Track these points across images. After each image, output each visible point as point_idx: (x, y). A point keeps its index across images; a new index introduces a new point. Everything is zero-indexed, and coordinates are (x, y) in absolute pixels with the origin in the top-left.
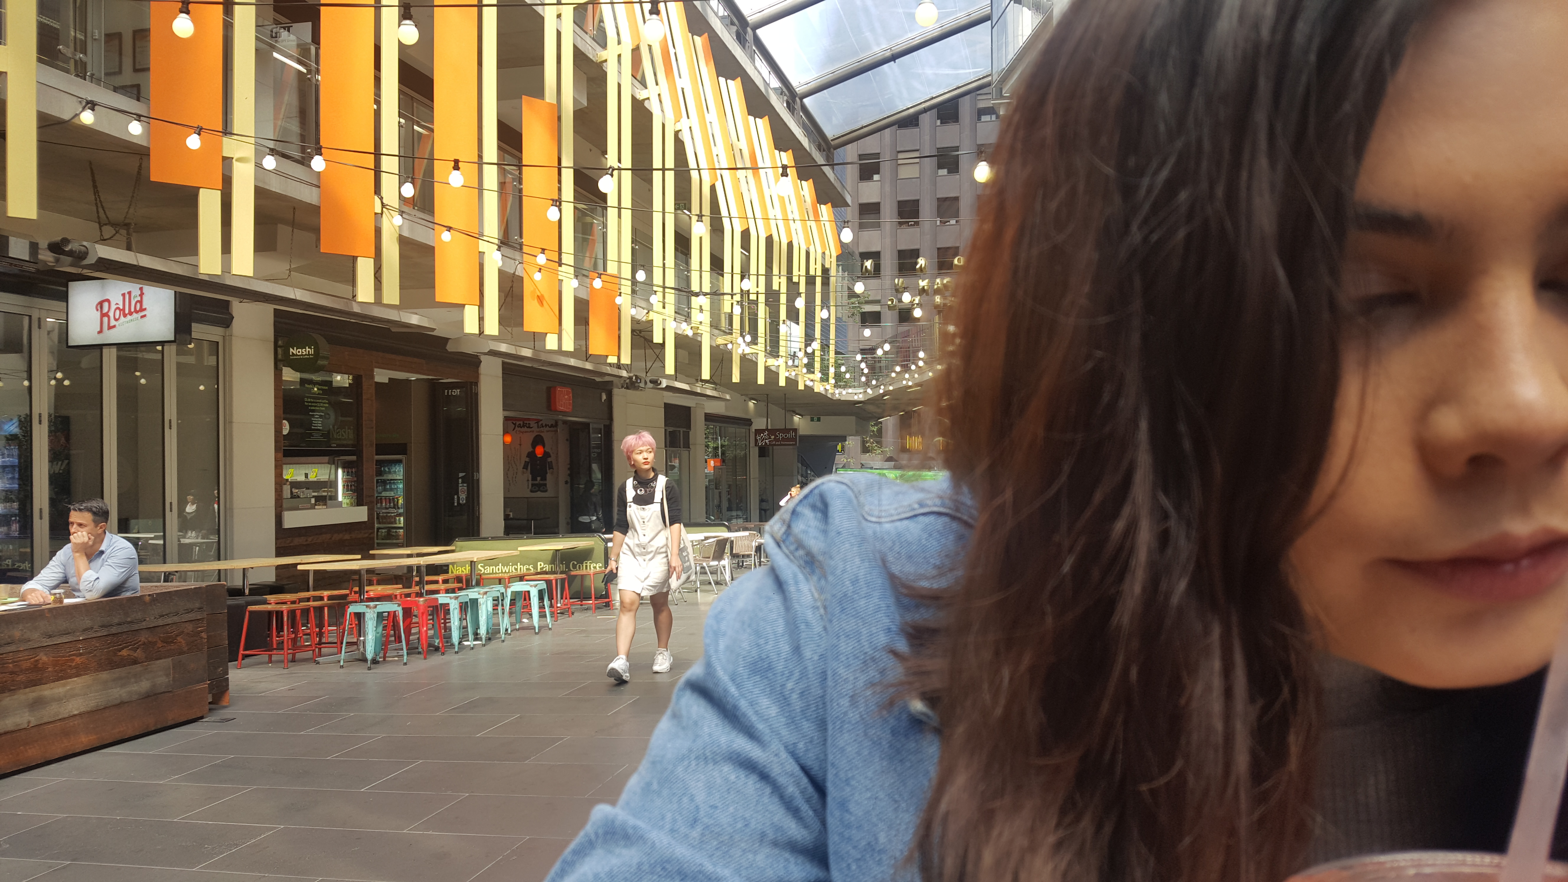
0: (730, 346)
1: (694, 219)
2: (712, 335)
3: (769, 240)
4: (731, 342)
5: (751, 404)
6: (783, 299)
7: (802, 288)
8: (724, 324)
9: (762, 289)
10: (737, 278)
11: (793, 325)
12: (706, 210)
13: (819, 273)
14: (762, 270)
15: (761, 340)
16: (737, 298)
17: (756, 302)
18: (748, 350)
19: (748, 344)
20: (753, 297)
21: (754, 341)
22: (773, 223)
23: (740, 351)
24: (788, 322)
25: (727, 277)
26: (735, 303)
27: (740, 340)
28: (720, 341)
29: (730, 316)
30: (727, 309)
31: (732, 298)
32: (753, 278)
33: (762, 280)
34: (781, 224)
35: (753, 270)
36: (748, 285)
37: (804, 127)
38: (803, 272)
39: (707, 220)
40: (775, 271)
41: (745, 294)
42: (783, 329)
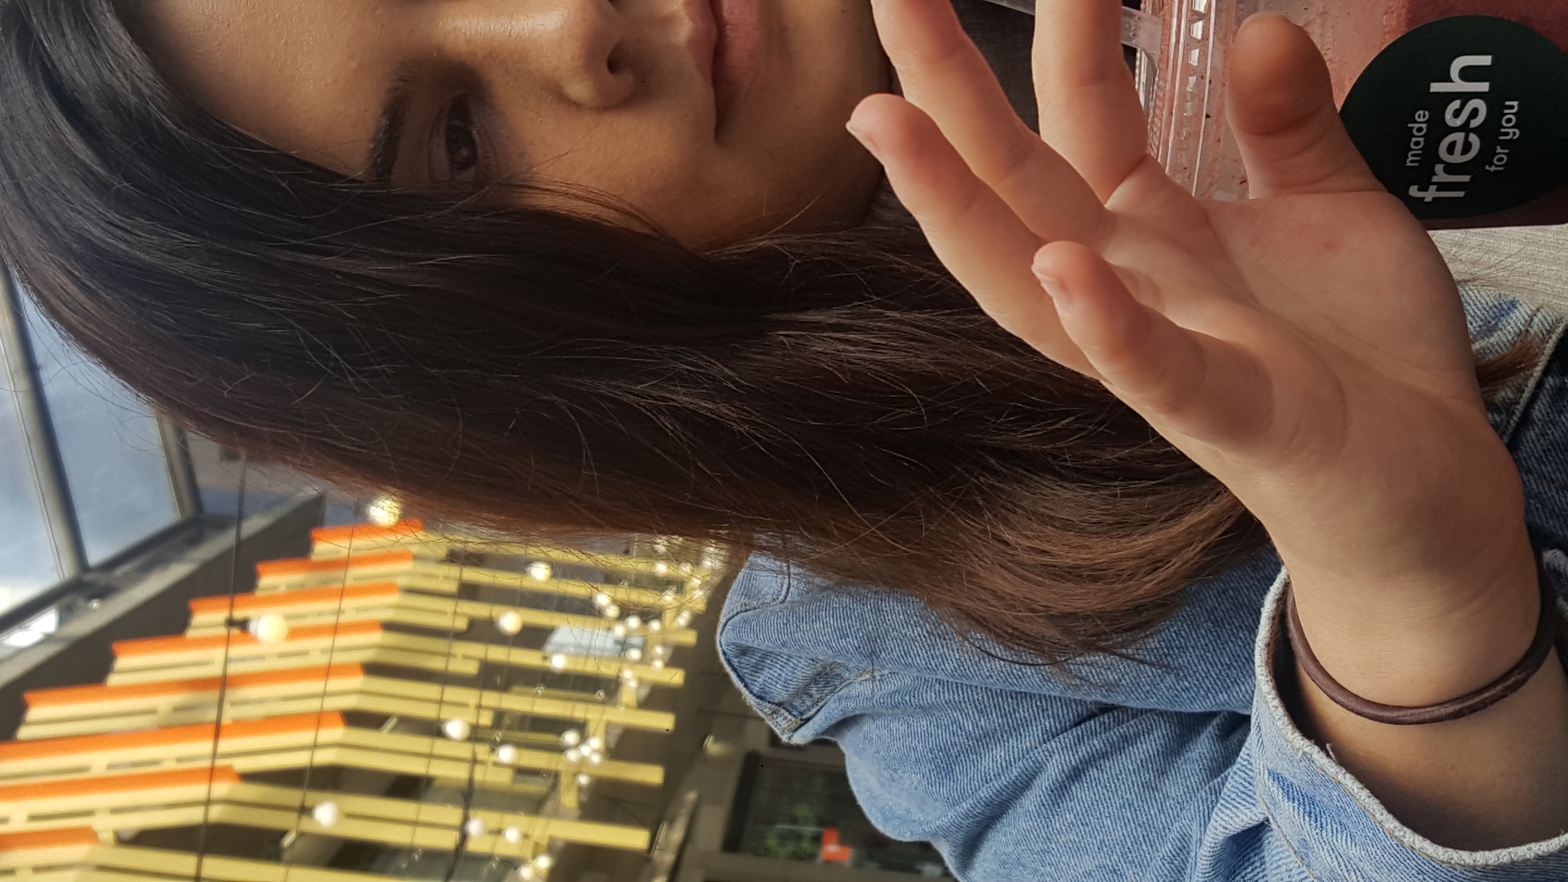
0: (584, 780)
1: (306, 825)
2: (557, 814)
3: (373, 669)
4: (575, 775)
5: (712, 746)
6: (498, 654)
7: (480, 610)
8: (534, 787)
9: (470, 696)
10: (440, 747)
11: (557, 638)
12: (292, 796)
13: (453, 571)
14: (430, 690)
15: (578, 711)
16: (482, 751)
17: (499, 715)
18: (596, 743)
19: (584, 738)
20: (486, 719)
21: (581, 727)
22: (339, 658)
23: (596, 759)
24: (549, 647)
25: (438, 770)
26: (493, 758)
27: (572, 756)
28: (569, 799)
29: (521, 772)
30: (502, 778)
31: (483, 763)
32: (445, 712)
33: (453, 693)
34: (342, 640)
35: (427, 712)
36: (456, 728)
37: (146, 569)
38: (448, 605)
39: (311, 797)
40: (436, 664)
41: (475, 735)
42: (559, 663)
